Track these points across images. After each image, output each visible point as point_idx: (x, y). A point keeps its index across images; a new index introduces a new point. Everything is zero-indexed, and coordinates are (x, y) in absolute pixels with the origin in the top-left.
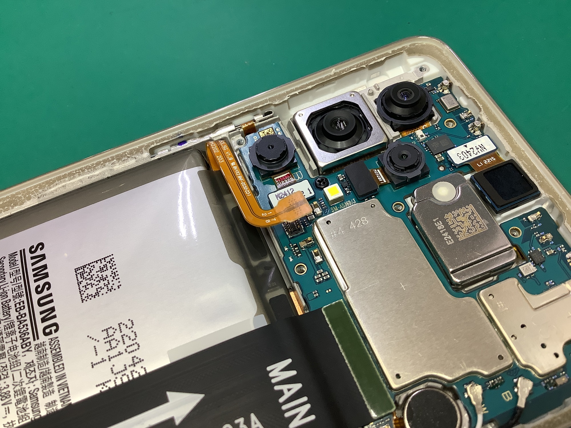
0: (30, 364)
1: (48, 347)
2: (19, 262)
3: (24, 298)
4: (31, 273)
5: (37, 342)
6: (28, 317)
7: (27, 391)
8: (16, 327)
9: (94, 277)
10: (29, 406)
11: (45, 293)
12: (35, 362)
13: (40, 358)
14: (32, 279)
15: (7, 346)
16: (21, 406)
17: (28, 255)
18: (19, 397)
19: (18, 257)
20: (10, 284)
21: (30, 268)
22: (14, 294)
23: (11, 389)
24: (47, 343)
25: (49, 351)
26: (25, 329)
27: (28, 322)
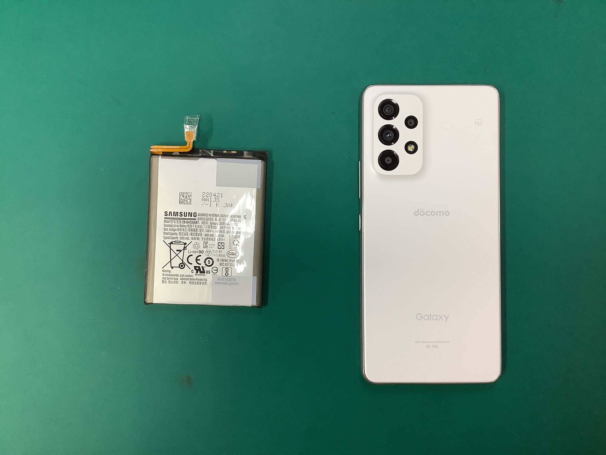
0: (203, 223)
1: (200, 217)
2: (169, 220)
3: (182, 220)
4: (175, 217)
5: (197, 219)
6: (188, 220)
7: (210, 225)
8: (190, 224)
9: (185, 199)
10: (214, 225)
11: (183, 214)
12: (202, 221)
13: (202, 220)
14: (177, 217)
15: (194, 228)
16: (213, 227)
17: (168, 216)
18: (210, 227)
19: (167, 220)
20: (175, 224)
21: (173, 217)
22: (179, 223)
23: (207, 229)
24: (198, 217)
25: (201, 217)
26: (191, 222)
27: (190, 221)
